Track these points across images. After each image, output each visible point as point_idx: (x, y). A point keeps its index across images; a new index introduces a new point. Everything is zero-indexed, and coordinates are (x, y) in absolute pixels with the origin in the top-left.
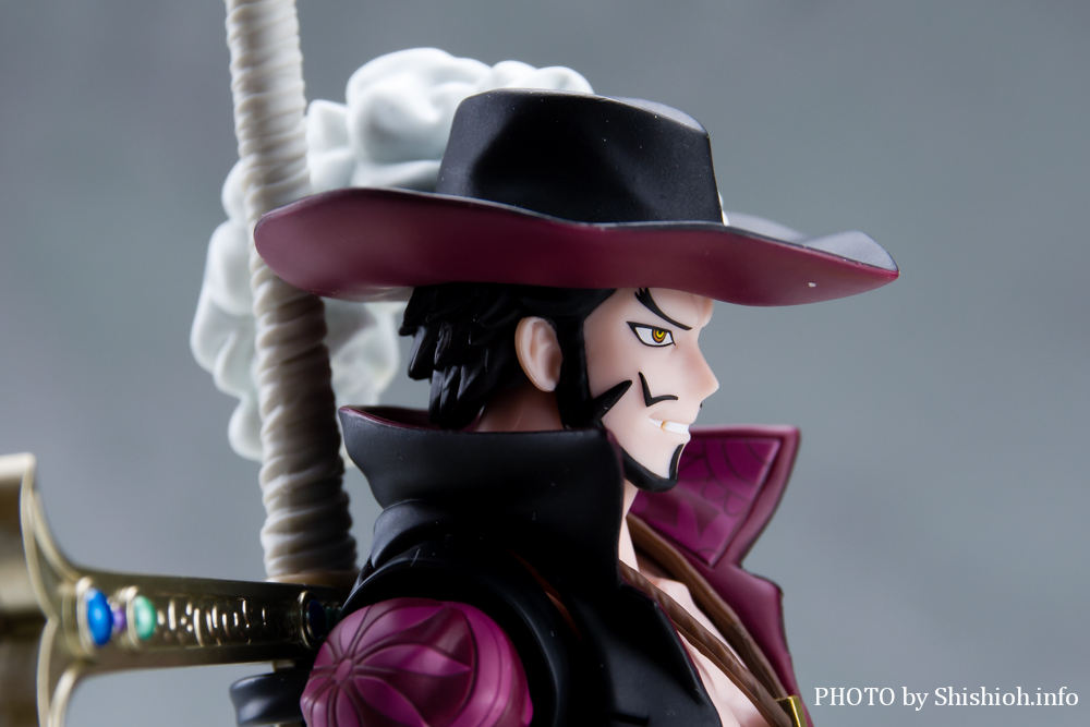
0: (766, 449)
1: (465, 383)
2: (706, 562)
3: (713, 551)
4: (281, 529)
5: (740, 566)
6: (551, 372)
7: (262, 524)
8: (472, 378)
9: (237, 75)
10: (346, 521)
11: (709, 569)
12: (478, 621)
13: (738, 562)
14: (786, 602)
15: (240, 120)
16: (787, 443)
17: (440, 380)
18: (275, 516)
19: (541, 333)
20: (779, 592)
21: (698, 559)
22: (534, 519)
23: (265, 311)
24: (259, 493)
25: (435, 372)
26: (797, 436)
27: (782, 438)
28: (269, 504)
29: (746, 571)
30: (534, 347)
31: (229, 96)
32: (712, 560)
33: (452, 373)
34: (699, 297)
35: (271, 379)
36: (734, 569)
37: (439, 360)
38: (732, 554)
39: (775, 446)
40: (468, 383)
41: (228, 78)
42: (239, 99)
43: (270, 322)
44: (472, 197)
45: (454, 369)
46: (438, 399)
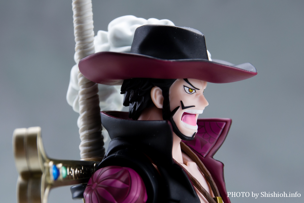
0: (222, 125)
1: (138, 106)
2: (203, 156)
3: (205, 153)
4: (85, 145)
5: (212, 158)
6: (161, 103)
7: (80, 144)
8: (139, 105)
9: (75, 19)
10: (103, 144)
11: (203, 158)
12: (132, 173)
13: (212, 157)
14: (225, 168)
15: (75, 31)
16: (228, 123)
17: (131, 106)
18: (83, 142)
19: (158, 92)
20: (223, 165)
21: (200, 156)
22: (150, 144)
23: (82, 85)
24: (79, 135)
25: (130, 104)
26: (231, 121)
27: (226, 122)
28: (82, 138)
29: (214, 159)
30: (156, 96)
31: (73, 24)
32: (204, 156)
33: (134, 104)
34: (202, 81)
35: (83, 104)
36: (210, 158)
37: (131, 100)
38: (210, 154)
39: (225, 124)
40: (139, 106)
41: (73, 19)
42: (75, 25)
43: (83, 88)
44: (139, 54)
45: (135, 102)
46: (131, 111)
